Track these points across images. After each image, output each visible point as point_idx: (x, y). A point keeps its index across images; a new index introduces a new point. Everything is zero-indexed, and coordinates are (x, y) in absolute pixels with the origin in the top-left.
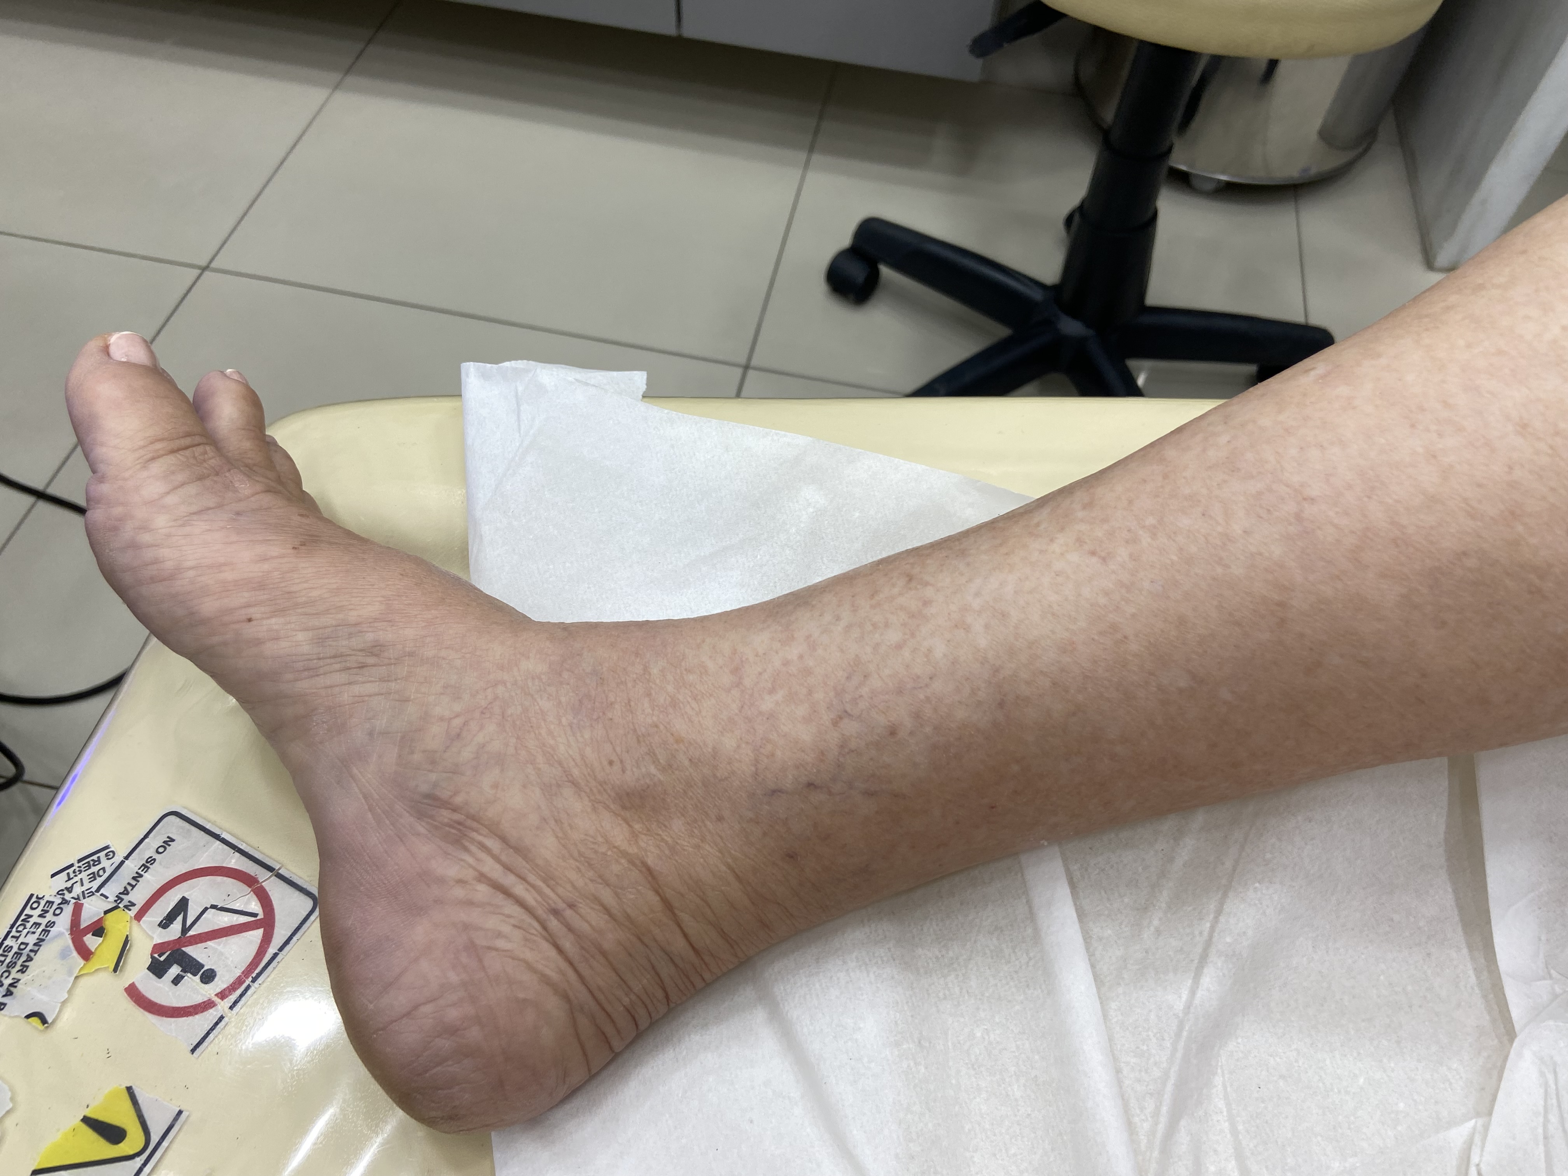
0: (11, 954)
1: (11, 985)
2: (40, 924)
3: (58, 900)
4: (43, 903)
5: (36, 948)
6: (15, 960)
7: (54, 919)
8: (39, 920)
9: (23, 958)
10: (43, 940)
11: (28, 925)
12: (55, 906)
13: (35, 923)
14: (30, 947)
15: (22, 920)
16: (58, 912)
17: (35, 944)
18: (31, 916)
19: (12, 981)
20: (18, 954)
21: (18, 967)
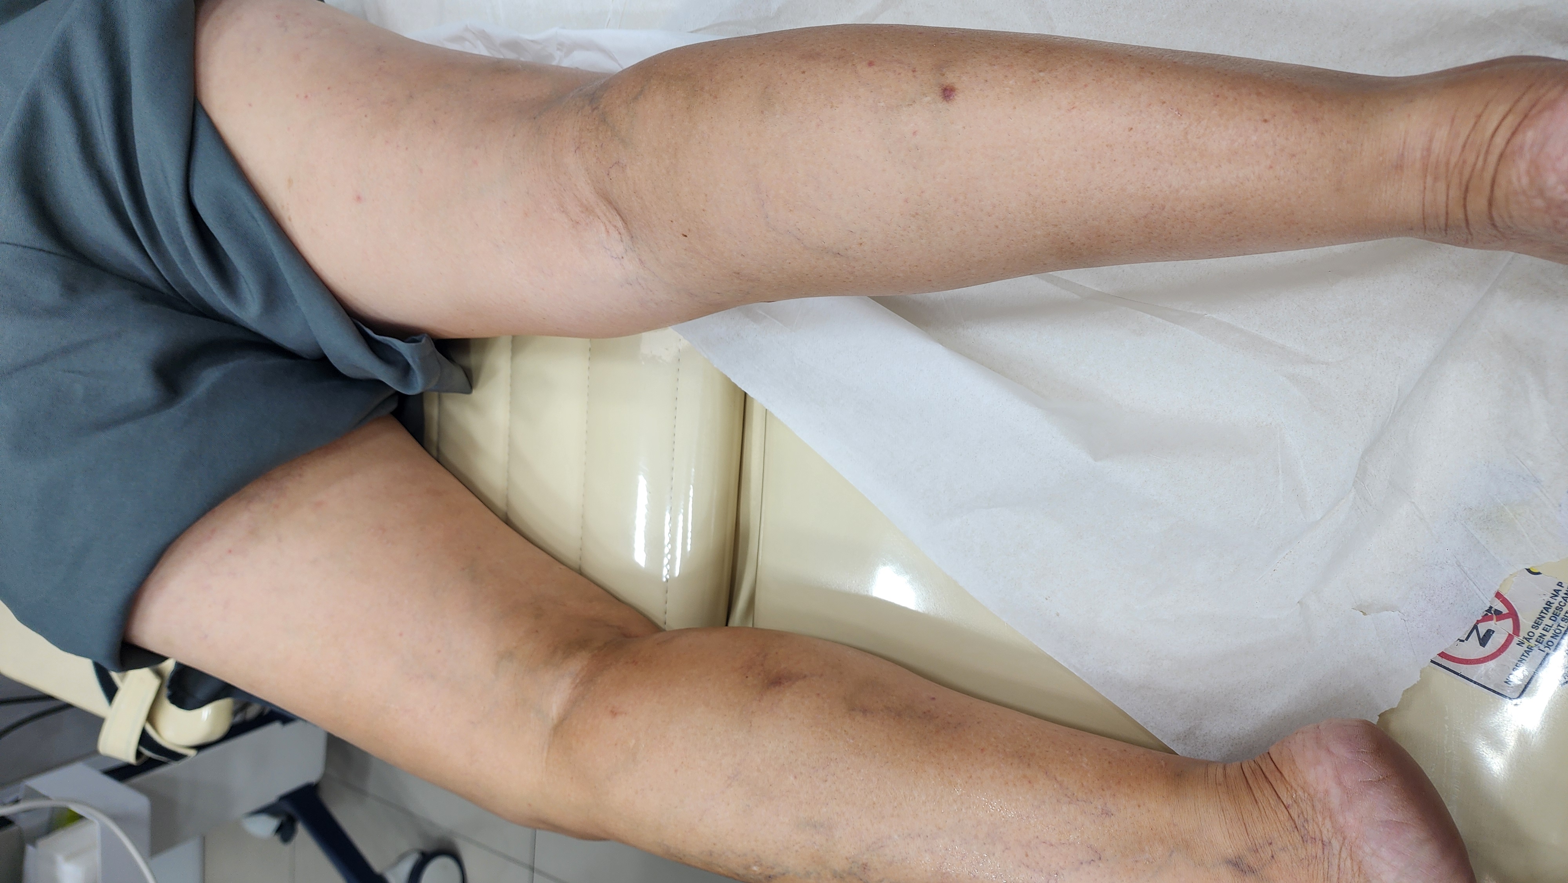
0: (1562, 616)
1: (1556, 596)
2: (1543, 629)
3: (1533, 642)
4: (1545, 643)
5: (1542, 614)
6: (1557, 611)
7: (1533, 630)
8: (1544, 632)
9: (1551, 611)
10: (1539, 618)
11: (1552, 632)
12: (1535, 638)
13: (1548, 632)
14: (1547, 617)
15: (1557, 636)
16: (1531, 634)
17: (1544, 617)
18: (1552, 637)
19: (1556, 598)
20: (1555, 615)
21: (1554, 606)
